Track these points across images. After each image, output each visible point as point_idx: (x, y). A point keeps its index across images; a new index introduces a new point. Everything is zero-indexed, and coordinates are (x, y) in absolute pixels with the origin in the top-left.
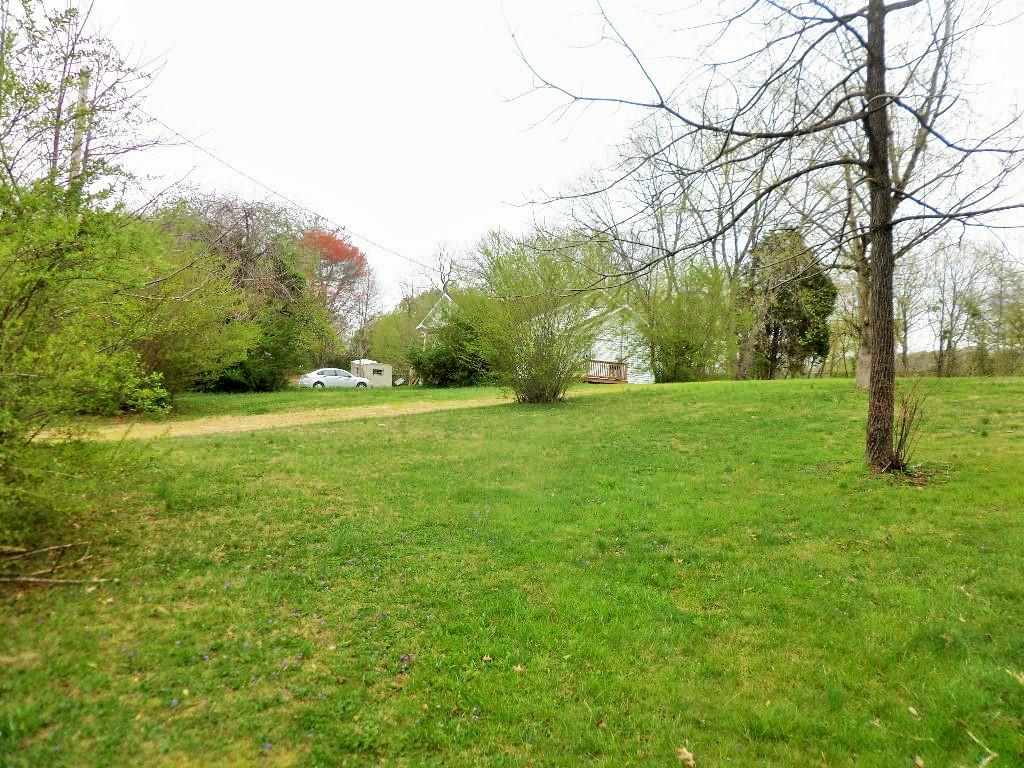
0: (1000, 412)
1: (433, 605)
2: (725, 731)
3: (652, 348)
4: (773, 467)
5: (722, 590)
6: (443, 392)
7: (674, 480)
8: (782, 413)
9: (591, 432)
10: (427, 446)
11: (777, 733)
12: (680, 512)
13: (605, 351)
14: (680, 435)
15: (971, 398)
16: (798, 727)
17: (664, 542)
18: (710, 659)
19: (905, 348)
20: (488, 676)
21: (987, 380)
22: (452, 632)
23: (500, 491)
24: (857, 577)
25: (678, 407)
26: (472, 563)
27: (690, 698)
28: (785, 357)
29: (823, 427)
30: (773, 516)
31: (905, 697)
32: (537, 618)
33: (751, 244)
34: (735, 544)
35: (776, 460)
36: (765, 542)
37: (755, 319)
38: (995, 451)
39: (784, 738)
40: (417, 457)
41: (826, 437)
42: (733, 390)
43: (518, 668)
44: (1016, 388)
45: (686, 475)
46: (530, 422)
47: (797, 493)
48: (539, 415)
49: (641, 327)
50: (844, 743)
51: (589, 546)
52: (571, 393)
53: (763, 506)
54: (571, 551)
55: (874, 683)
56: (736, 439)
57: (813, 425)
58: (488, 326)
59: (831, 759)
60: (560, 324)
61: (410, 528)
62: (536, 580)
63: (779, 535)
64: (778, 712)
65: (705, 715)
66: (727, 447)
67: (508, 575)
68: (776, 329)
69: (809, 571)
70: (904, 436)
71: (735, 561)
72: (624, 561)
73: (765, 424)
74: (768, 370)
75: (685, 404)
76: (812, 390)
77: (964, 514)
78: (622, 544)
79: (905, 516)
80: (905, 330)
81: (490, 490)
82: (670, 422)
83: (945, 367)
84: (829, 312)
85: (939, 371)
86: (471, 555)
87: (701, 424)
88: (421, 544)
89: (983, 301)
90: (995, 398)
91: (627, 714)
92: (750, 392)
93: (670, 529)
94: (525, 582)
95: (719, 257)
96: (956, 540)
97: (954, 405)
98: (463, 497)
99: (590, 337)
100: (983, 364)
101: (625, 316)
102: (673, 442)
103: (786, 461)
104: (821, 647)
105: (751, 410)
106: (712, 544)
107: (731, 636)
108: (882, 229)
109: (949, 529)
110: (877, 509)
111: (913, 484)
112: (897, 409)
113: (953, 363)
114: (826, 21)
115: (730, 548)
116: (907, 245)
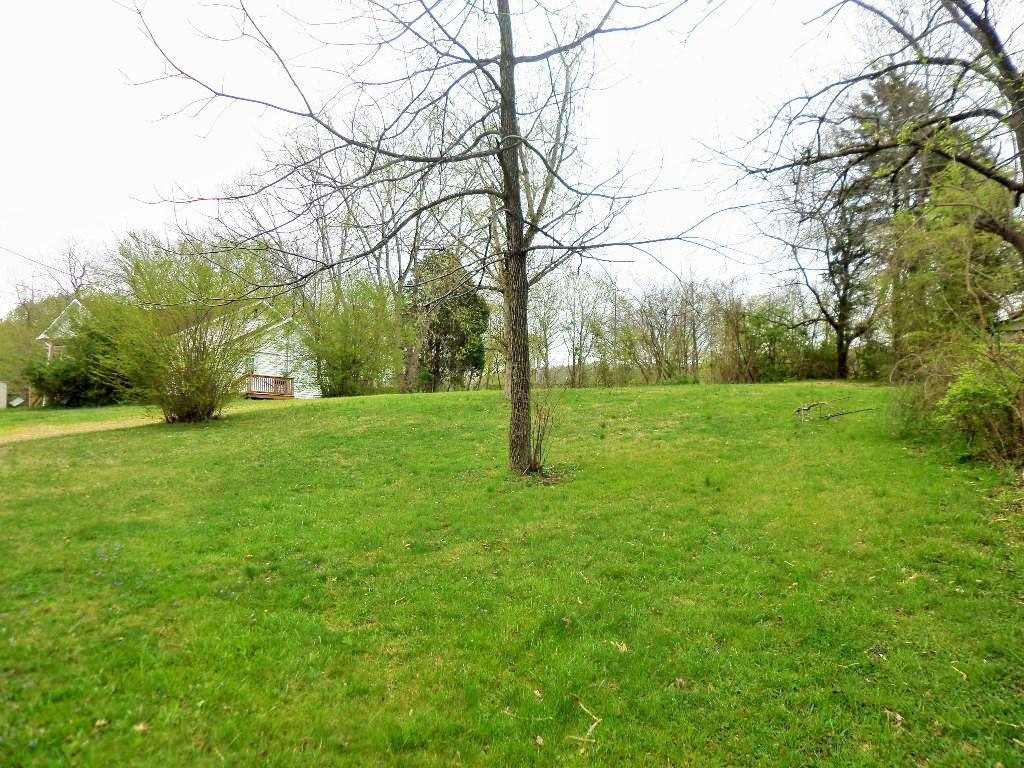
0: (614, 417)
1: (33, 670)
2: (367, 750)
3: (318, 362)
4: (430, 476)
5: (374, 604)
6: (73, 413)
7: (335, 496)
8: (439, 424)
9: (248, 451)
10: (44, 478)
11: (417, 742)
12: (336, 528)
13: (268, 364)
14: (343, 449)
15: (594, 406)
16: (438, 731)
17: (318, 561)
18: (356, 677)
19: (547, 364)
20: (101, 744)
21: (606, 390)
22: (56, 700)
23: (136, 524)
24: (497, 575)
25: (341, 422)
26: (91, 611)
27: (334, 722)
28: (447, 371)
29: (475, 436)
30: (427, 524)
31: (532, 681)
32: (170, 663)
33: (413, 263)
34: (390, 556)
35: (432, 470)
36: (419, 549)
37: (418, 335)
38: (609, 451)
39: (423, 745)
40: (31, 491)
41: (478, 445)
42: (397, 404)
43: (140, 727)
44: (626, 397)
45: (347, 490)
46: (178, 443)
47: (451, 499)
48: (190, 435)
49: (307, 341)
50: (477, 738)
51: (237, 575)
52: (228, 410)
53: (418, 515)
54: (215, 583)
55: (506, 673)
56: (397, 451)
57: (466, 435)
58: (128, 335)
59: (467, 756)
60: (214, 336)
61: (10, 579)
62: (172, 621)
63: (431, 543)
64: (419, 720)
65: (349, 738)
66: (388, 458)
67: (138, 620)
68: (438, 345)
69: (456, 573)
70: (540, 438)
71: (389, 572)
72: (274, 586)
73: (424, 436)
74: (431, 383)
75: (349, 418)
76: (468, 402)
77: (586, 508)
78: (274, 569)
79: (540, 513)
80: (546, 346)
81: (122, 523)
82: (332, 437)
83: (577, 380)
84: (483, 331)
85: (572, 384)
86: (90, 602)
87: (364, 437)
88: (22, 597)
89: (604, 323)
90: (611, 406)
91: (265, 754)
92: (411, 404)
93: (326, 548)
94: (156, 625)
95: (383, 274)
96: (578, 531)
97: (580, 412)
98: (84, 535)
99: (248, 350)
100: (605, 377)
101: (289, 329)
102: (335, 457)
103: (442, 470)
104: (462, 647)
105: (412, 422)
106: (367, 558)
107: (380, 650)
108: (517, 255)
109: (573, 522)
110: (517, 509)
111: (547, 484)
112: (534, 418)
113: (583, 376)
114: (465, 61)
115: (384, 560)
116: (541, 271)
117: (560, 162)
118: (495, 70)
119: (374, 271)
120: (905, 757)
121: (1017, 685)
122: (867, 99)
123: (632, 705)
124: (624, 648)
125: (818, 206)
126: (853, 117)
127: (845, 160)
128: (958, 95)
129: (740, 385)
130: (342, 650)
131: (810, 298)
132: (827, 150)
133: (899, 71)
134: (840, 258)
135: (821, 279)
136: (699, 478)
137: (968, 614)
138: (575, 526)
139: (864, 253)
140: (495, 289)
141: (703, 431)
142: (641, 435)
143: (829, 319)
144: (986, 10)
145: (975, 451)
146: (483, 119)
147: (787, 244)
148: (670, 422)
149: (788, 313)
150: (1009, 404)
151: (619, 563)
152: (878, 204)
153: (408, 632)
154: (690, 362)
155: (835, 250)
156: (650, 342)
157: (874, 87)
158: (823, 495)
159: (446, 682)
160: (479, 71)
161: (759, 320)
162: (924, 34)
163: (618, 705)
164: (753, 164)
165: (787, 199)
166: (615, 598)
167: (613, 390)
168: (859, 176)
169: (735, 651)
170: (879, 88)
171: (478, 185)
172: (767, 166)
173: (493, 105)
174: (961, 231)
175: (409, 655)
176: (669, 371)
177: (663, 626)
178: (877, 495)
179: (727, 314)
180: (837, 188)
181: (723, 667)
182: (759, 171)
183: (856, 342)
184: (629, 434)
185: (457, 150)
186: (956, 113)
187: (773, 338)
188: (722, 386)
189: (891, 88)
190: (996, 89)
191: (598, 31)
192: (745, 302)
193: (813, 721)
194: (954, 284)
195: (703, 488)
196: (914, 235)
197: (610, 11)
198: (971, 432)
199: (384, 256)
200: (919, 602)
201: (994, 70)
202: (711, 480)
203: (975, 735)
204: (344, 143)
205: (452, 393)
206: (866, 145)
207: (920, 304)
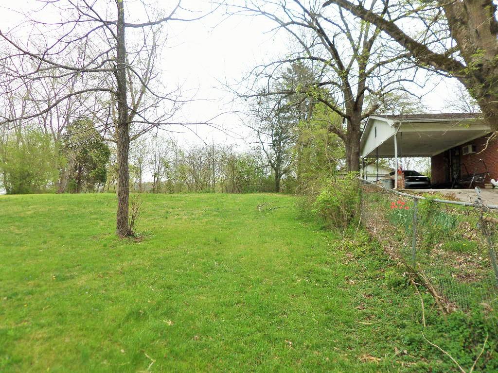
0: (172, 208)
3: (5, 174)
4: (70, 238)
5: (30, 311)
7: (10, 251)
8: (79, 211)
14: (17, 224)
15: (163, 202)
18: (15, 353)
19: (140, 180)
21: (170, 195)
24: (106, 290)
25: (17, 208)
28: (85, 182)
29: (98, 217)
30: (67, 265)
31: (120, 345)
33: (67, 123)
34: (42, 283)
35: (72, 235)
36: (61, 279)
37: (68, 162)
38: (170, 225)
41: (100, 222)
42: (53, 199)
44: (179, 198)
45: (18, 247)
47: (81, 251)
53: (62, 260)
55: (107, 342)
56: (52, 225)
57: (93, 217)
63: (68, 275)
66: (45, 229)
68: (80, 168)
69: (81, 291)
70: (133, 219)
71: (41, 293)
73: (69, 216)
74: (76, 189)
75: (23, 207)
76: (95, 199)
77: (156, 253)
79: (131, 257)
80: (141, 172)
82: (11, 217)
83: (156, 189)
84: (107, 161)
85: (154, 191)
87: (32, 217)
89: (171, 162)
90: (172, 203)
92: (63, 200)
95: (48, 128)
96: (151, 265)
97: (156, 205)
100: (170, 188)
102: (12, 228)
103: (78, 235)
104: (82, 330)
105: (61, 209)
106: (28, 285)
107: (32, 337)
108: (124, 124)
109: (149, 261)
110: (119, 255)
111: (136, 242)
112: (130, 208)
113: (159, 188)
114: (97, 20)
115: (39, 286)
116: (138, 133)
117: (149, 79)
118: (114, 28)
119: (42, 125)
120: (292, 361)
121: (336, 324)
122: (289, 70)
123: (171, 351)
124: (170, 323)
125: (268, 114)
126: (284, 77)
127: (280, 96)
128: (323, 74)
129: (234, 194)
130: (7, 338)
131: (265, 156)
132: (272, 90)
133: (302, 60)
134: (277, 139)
135: (269, 148)
136: (212, 238)
137: (320, 295)
138: (149, 263)
139: (287, 138)
140: (113, 141)
141: (215, 215)
142: (185, 217)
143: (272, 166)
144: (333, 41)
145: (326, 224)
146: (107, 52)
147: (255, 130)
148: (200, 211)
149: (256, 162)
150: (338, 205)
151: (171, 281)
152: (292, 117)
153: (50, 325)
154: (211, 182)
155: (276, 135)
156: (193, 172)
157: (292, 66)
158: (266, 245)
159: (70, 351)
160: (105, 27)
161: (242, 164)
162: (312, 46)
163: (165, 352)
164: (241, 92)
165: (255, 110)
166: (167, 299)
167: (173, 195)
168: (285, 104)
169: (223, 320)
170: (294, 66)
171: (105, 86)
172: (247, 95)
173: (113, 46)
174: (324, 131)
175: (50, 338)
176: (202, 186)
177: (189, 311)
178: (288, 244)
179: (229, 161)
180: (276, 108)
181: (216, 328)
182: (244, 96)
183: (283, 176)
184: (179, 217)
185: (93, 66)
186: (323, 82)
187: (248, 173)
188: (225, 194)
189: (298, 67)
190: (337, 74)
191: (169, 18)
192: (237, 155)
193: (255, 349)
194: (321, 153)
195: (214, 243)
196: (307, 132)
197: (175, 10)
198: (325, 217)
199: (49, 118)
200: (301, 291)
201: (336, 66)
202: (217, 239)
203: (319, 347)
204: (23, 53)
205: (88, 194)
206: (288, 90)
207: (308, 161)
